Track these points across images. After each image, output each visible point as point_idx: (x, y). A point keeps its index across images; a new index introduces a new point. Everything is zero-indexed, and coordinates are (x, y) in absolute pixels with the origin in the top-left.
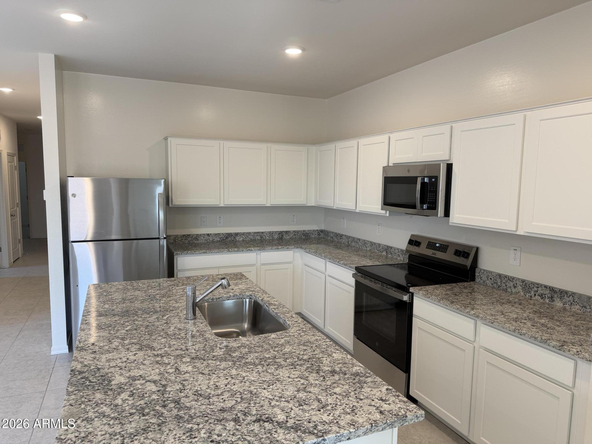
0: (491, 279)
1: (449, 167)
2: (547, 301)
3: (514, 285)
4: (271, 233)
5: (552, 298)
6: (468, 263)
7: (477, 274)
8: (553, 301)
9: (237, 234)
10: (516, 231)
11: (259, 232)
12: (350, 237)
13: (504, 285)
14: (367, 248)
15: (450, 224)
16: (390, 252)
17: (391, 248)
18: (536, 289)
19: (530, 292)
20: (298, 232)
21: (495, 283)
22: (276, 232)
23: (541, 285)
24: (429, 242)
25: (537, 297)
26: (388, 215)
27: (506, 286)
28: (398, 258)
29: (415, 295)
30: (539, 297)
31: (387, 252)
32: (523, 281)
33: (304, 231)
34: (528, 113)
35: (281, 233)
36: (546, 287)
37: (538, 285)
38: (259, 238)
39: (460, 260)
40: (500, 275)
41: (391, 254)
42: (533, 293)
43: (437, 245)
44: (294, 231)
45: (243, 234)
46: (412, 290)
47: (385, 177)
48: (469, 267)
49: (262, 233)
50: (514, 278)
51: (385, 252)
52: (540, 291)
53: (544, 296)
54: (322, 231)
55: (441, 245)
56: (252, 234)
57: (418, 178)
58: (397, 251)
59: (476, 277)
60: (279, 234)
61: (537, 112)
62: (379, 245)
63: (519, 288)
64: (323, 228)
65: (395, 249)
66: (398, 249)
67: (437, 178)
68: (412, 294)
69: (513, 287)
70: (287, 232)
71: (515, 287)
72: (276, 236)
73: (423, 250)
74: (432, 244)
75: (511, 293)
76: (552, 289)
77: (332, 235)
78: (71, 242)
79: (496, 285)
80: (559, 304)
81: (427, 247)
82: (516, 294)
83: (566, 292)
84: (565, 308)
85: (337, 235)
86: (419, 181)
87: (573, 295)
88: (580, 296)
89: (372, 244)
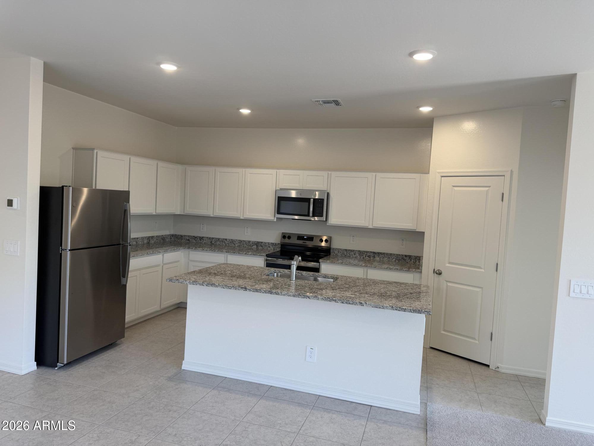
0: (340, 252)
1: (328, 194)
2: (372, 258)
3: (354, 253)
5: (374, 257)
7: (332, 251)
12: (213, 238)
13: (349, 254)
14: (235, 244)
15: (326, 224)
16: (261, 245)
17: (262, 242)
18: (366, 254)
20: (159, 237)
21: (343, 254)
22: (146, 237)
23: (369, 252)
24: (298, 236)
25: (366, 257)
26: (275, 220)
27: (350, 254)
28: (269, 249)
30: (368, 257)
31: (257, 246)
32: (359, 251)
33: (162, 235)
36: (371, 252)
37: (367, 252)
40: (346, 250)
41: (262, 246)
42: (364, 256)
43: (305, 237)
44: (156, 236)
47: (278, 197)
49: (137, 238)
50: (354, 250)
51: (256, 246)
52: (368, 254)
53: (370, 256)
54: (173, 235)
55: (308, 237)
58: (267, 244)
59: (331, 253)
60: (148, 239)
62: (249, 242)
63: (357, 254)
64: (172, 233)
65: (265, 243)
66: (268, 243)
67: (323, 200)
68: (320, 264)
69: (353, 255)
70: (152, 237)
71: (355, 254)
72: (146, 241)
73: (293, 241)
74: (300, 237)
75: (353, 257)
76: (374, 253)
77: (188, 238)
78: (70, 250)
79: (343, 255)
80: (377, 259)
81: (297, 239)
82: (356, 257)
83: (381, 253)
84: (380, 260)
85: (195, 238)
86: (312, 200)
87: (384, 254)
88: (387, 254)
89: (241, 241)
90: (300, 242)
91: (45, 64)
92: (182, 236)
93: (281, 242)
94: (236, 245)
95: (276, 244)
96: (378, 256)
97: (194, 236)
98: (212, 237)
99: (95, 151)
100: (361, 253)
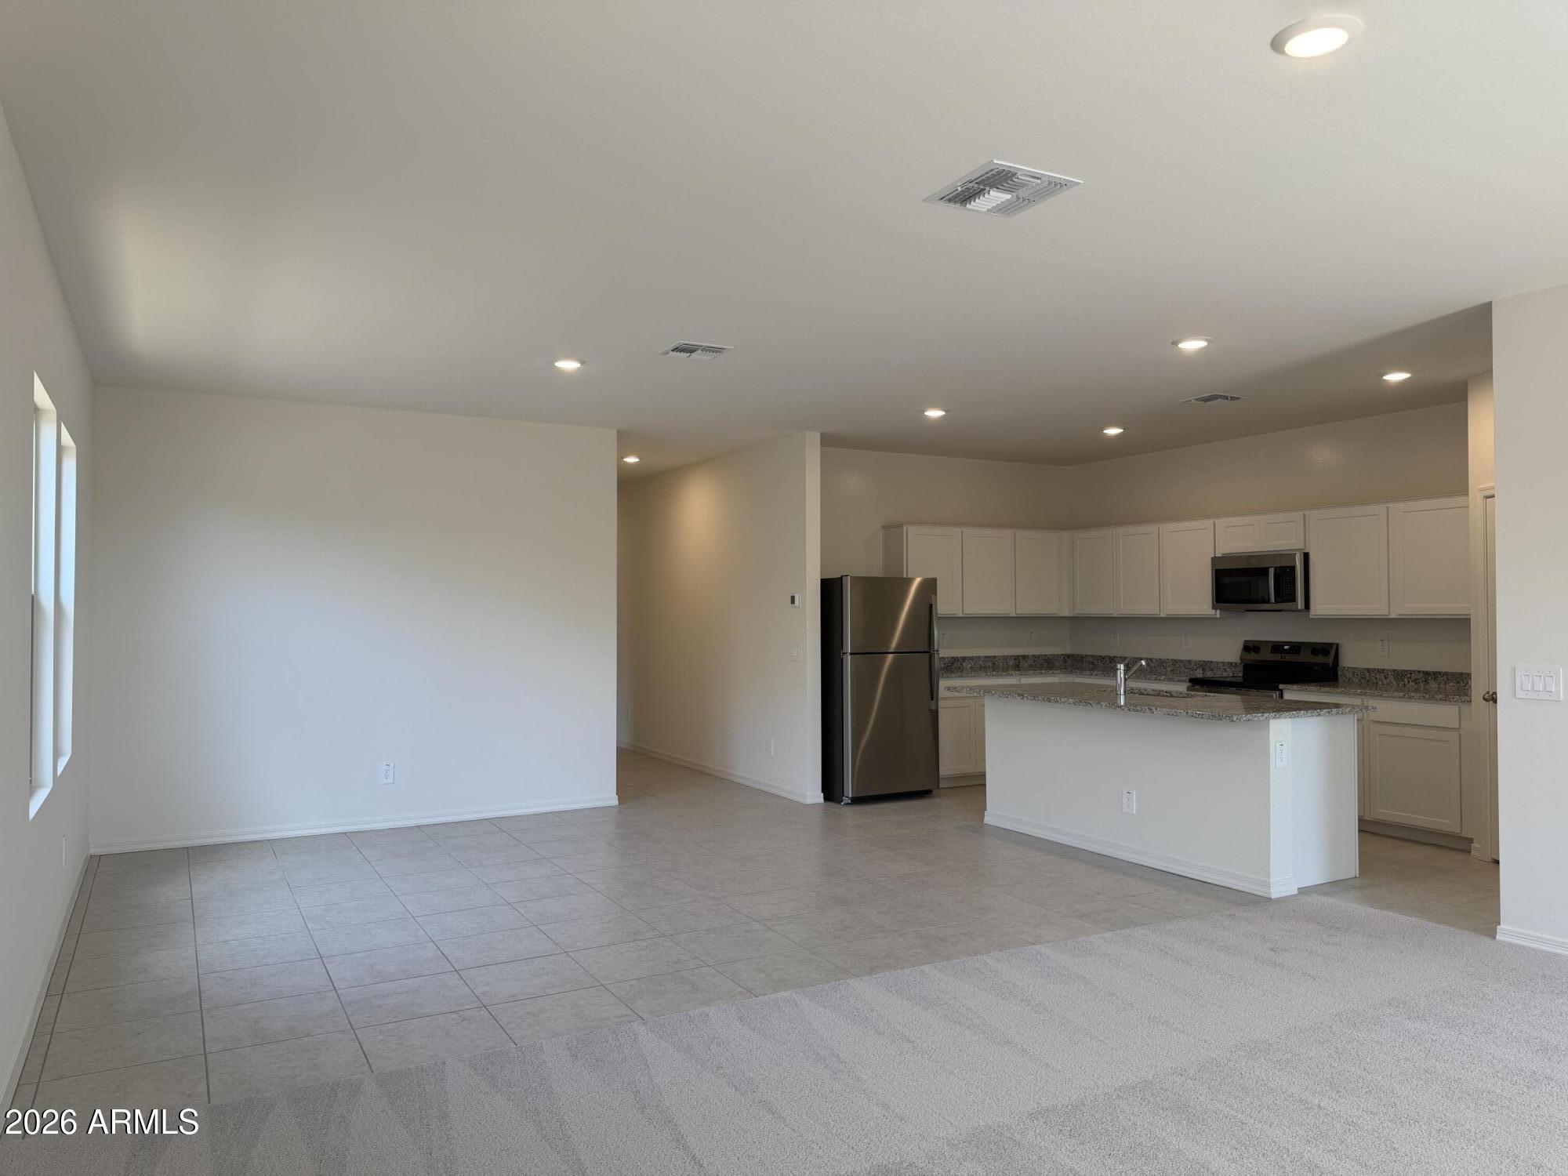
0: (1357, 675)
1: (1306, 556)
2: (1422, 684)
3: (1385, 676)
4: (1005, 658)
5: (1426, 681)
6: (1330, 660)
7: (1340, 673)
8: (1428, 683)
9: (964, 659)
10: (1389, 614)
11: (990, 657)
13: (1374, 679)
15: (1311, 617)
16: (1210, 668)
17: (1212, 662)
18: (1409, 675)
19: (1403, 680)
20: (1038, 657)
21: (1363, 678)
22: (1011, 656)
23: (1414, 671)
24: (1273, 646)
25: (1409, 682)
26: (1218, 616)
27: (1376, 679)
28: (1225, 674)
29: (1284, 691)
30: (1414, 684)
31: (1203, 669)
32: (1394, 671)
33: (1046, 655)
34: (1391, 505)
35: (1017, 658)
36: (1419, 672)
37: (1411, 672)
38: (990, 664)
39: (1320, 659)
40: (1368, 670)
41: (1212, 670)
42: (1406, 680)
43: (1286, 647)
44: (1033, 656)
45: (972, 658)
46: (1281, 686)
47: (1216, 570)
48: (1331, 665)
49: (995, 657)
50: (1384, 670)
52: (1414, 676)
53: (1418, 681)
54: (1068, 656)
55: (1290, 646)
56: (982, 659)
57: (1270, 569)
58: (1221, 665)
59: (1339, 677)
61: (1402, 505)
62: (1190, 662)
63: (1391, 678)
64: (1068, 651)
65: (1217, 663)
66: (1223, 663)
67: (1293, 568)
68: (1281, 691)
69: (1383, 679)
70: (1024, 657)
71: (1386, 678)
72: (1011, 664)
73: (1266, 655)
74: (1277, 647)
75: (1383, 684)
76: (1426, 673)
77: (1091, 660)
78: (851, 654)
79: (1363, 680)
80: (1433, 685)
81: (1271, 652)
82: (1388, 684)
83: (1440, 673)
84: (1440, 688)
85: (1103, 658)
86: (1272, 572)
87: (1446, 674)
88: (1453, 674)
89: (1175, 662)
90: (1277, 657)
91: (822, 435)
92: (1082, 657)
93: (1240, 659)
94: (1169, 669)
95: (1236, 664)
96: (1435, 680)
97: (1100, 656)
98: (1123, 656)
99: (905, 528)
100: (1400, 675)
